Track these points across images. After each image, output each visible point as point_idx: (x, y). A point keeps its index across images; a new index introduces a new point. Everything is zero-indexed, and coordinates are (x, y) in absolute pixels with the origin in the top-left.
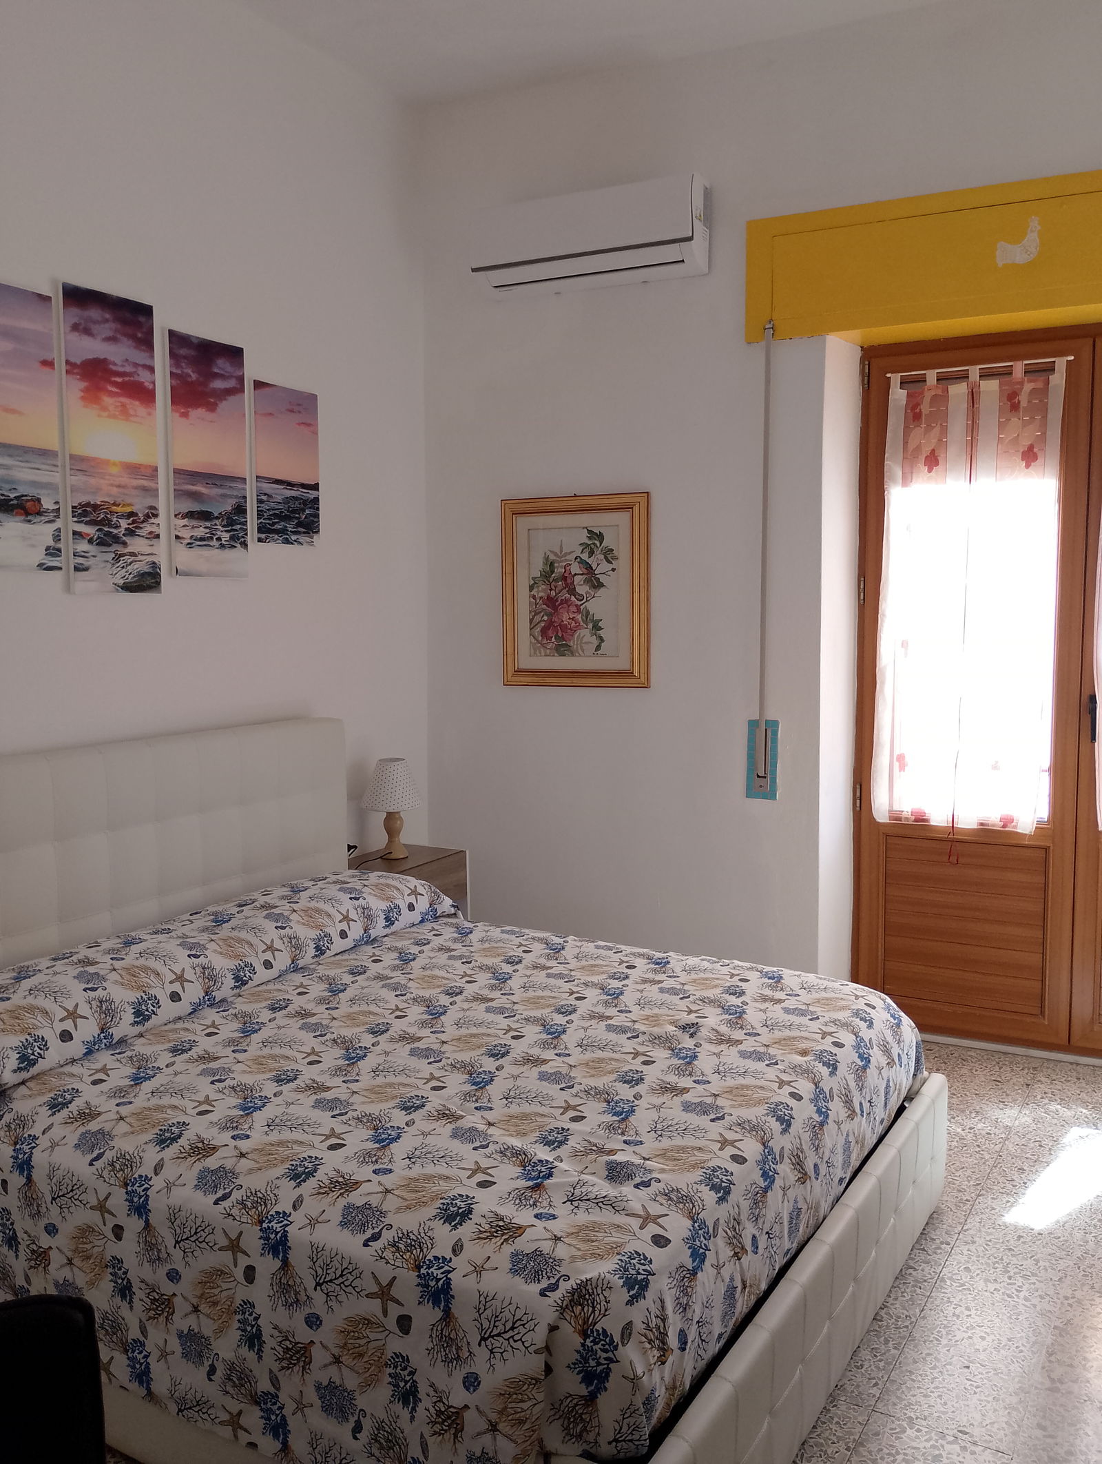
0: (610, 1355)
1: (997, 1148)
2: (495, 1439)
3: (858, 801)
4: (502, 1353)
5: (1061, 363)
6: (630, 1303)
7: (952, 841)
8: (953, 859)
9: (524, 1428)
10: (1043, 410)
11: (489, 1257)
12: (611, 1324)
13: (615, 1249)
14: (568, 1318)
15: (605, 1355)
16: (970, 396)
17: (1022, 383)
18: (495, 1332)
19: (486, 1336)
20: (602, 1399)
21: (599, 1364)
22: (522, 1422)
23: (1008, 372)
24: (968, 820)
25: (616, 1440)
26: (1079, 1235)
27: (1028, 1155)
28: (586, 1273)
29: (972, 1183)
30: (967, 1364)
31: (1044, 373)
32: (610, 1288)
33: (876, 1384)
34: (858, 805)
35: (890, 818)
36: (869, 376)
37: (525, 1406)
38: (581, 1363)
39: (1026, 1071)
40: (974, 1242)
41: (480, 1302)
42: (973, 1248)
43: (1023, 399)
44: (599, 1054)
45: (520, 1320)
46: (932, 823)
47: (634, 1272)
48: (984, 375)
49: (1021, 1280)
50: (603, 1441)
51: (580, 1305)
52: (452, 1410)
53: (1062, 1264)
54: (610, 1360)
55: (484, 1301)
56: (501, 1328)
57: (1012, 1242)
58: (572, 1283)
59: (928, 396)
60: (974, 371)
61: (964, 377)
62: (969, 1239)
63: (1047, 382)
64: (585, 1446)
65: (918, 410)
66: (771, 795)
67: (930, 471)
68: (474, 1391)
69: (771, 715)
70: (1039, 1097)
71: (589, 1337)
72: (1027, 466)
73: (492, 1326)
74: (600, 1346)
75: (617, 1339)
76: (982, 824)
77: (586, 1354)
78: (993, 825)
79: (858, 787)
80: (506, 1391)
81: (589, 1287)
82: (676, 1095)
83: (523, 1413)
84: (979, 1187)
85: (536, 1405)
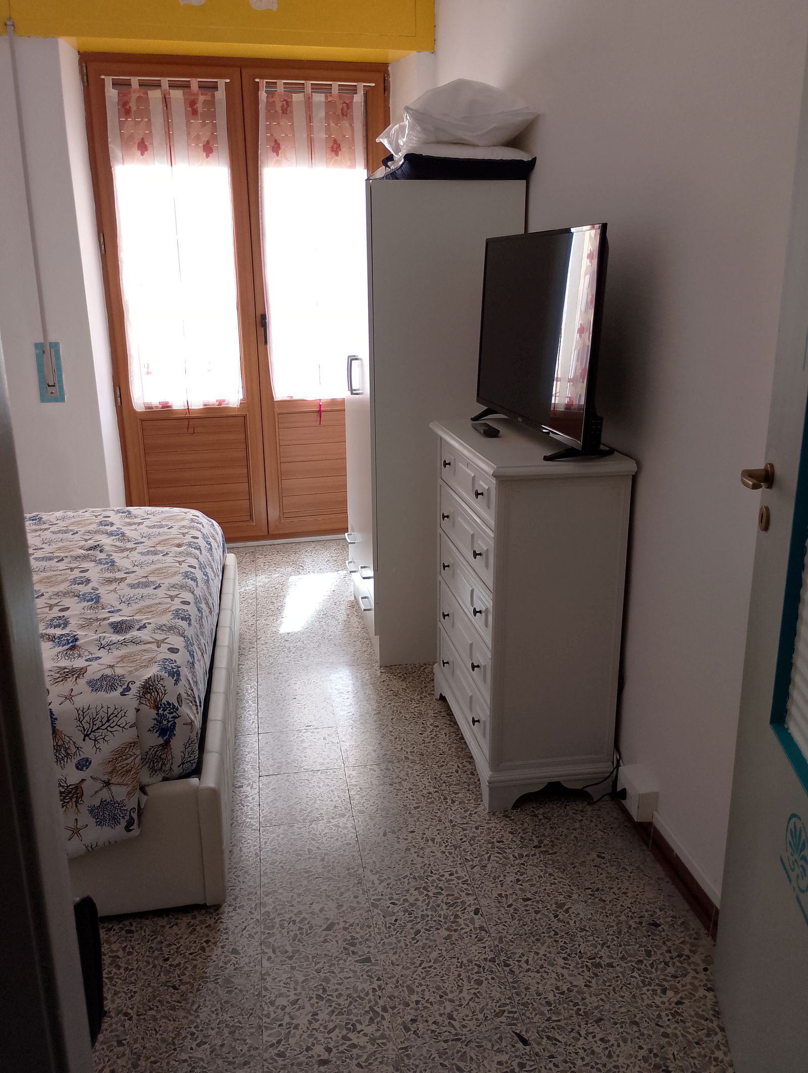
0: (174, 714)
1: (254, 595)
2: (110, 789)
3: (119, 399)
4: (104, 739)
5: (222, 83)
6: (176, 684)
7: (189, 418)
8: (191, 430)
9: (131, 774)
10: (213, 116)
11: (72, 689)
12: (171, 698)
13: (152, 661)
14: (144, 702)
15: (172, 715)
16: (164, 100)
17: (197, 95)
18: (95, 728)
19: (88, 733)
20: (173, 742)
21: (169, 722)
22: (128, 771)
23: (187, 86)
24: (197, 404)
25: (183, 763)
26: (317, 624)
27: (272, 595)
28: (144, 676)
29: (250, 616)
30: (294, 697)
31: (211, 89)
32: (163, 679)
33: (253, 722)
34: (119, 401)
35: (146, 408)
36: (87, 76)
37: (128, 761)
38: (157, 725)
39: (248, 554)
40: (266, 643)
41: (79, 715)
42: (268, 645)
43: (199, 106)
44: (43, 575)
45: (112, 714)
46: (174, 408)
47: (170, 668)
48: (172, 86)
49: (299, 652)
50: (175, 767)
51: (149, 693)
52: (71, 787)
53: (316, 639)
54: (175, 717)
55: (81, 714)
56: (98, 724)
57: (285, 637)
58: (138, 684)
59: (134, 96)
60: (165, 81)
61: (158, 85)
62: (263, 642)
63: (213, 96)
64: (163, 775)
65: (128, 107)
66: (61, 398)
67: (142, 154)
68: (87, 768)
69: (52, 338)
70: (262, 566)
71: (160, 708)
72: (207, 156)
73: (91, 726)
74: (167, 711)
75: (176, 704)
76: (205, 405)
77: (160, 719)
78: (213, 405)
79: (118, 388)
80: (112, 758)
81: (150, 682)
82: (120, 582)
83: (129, 766)
84: (255, 617)
85: (134, 759)
